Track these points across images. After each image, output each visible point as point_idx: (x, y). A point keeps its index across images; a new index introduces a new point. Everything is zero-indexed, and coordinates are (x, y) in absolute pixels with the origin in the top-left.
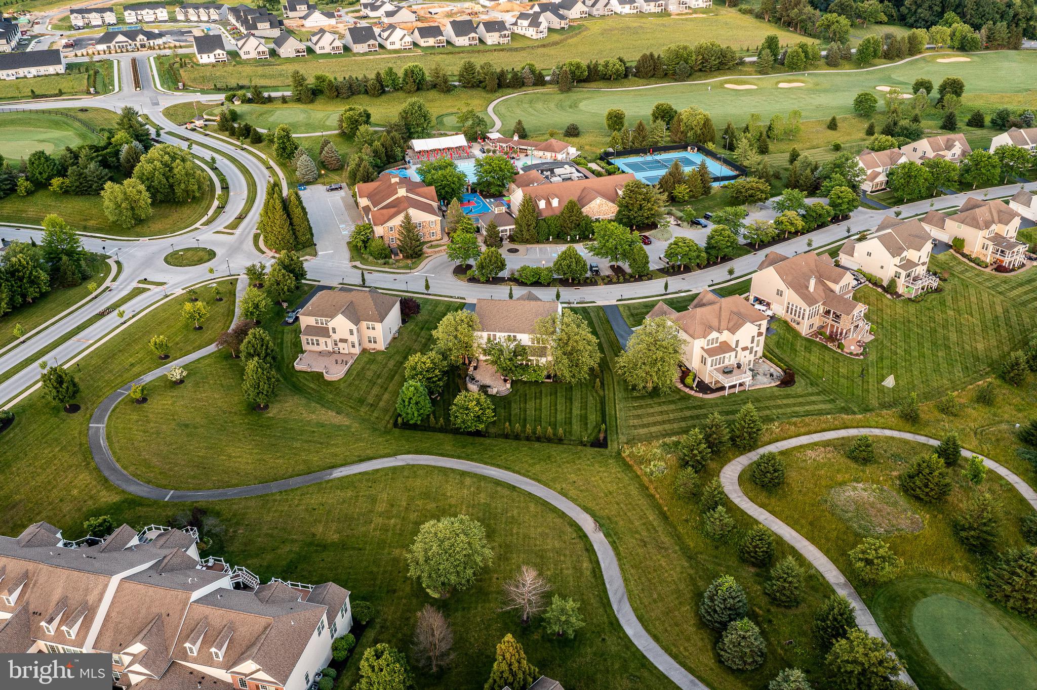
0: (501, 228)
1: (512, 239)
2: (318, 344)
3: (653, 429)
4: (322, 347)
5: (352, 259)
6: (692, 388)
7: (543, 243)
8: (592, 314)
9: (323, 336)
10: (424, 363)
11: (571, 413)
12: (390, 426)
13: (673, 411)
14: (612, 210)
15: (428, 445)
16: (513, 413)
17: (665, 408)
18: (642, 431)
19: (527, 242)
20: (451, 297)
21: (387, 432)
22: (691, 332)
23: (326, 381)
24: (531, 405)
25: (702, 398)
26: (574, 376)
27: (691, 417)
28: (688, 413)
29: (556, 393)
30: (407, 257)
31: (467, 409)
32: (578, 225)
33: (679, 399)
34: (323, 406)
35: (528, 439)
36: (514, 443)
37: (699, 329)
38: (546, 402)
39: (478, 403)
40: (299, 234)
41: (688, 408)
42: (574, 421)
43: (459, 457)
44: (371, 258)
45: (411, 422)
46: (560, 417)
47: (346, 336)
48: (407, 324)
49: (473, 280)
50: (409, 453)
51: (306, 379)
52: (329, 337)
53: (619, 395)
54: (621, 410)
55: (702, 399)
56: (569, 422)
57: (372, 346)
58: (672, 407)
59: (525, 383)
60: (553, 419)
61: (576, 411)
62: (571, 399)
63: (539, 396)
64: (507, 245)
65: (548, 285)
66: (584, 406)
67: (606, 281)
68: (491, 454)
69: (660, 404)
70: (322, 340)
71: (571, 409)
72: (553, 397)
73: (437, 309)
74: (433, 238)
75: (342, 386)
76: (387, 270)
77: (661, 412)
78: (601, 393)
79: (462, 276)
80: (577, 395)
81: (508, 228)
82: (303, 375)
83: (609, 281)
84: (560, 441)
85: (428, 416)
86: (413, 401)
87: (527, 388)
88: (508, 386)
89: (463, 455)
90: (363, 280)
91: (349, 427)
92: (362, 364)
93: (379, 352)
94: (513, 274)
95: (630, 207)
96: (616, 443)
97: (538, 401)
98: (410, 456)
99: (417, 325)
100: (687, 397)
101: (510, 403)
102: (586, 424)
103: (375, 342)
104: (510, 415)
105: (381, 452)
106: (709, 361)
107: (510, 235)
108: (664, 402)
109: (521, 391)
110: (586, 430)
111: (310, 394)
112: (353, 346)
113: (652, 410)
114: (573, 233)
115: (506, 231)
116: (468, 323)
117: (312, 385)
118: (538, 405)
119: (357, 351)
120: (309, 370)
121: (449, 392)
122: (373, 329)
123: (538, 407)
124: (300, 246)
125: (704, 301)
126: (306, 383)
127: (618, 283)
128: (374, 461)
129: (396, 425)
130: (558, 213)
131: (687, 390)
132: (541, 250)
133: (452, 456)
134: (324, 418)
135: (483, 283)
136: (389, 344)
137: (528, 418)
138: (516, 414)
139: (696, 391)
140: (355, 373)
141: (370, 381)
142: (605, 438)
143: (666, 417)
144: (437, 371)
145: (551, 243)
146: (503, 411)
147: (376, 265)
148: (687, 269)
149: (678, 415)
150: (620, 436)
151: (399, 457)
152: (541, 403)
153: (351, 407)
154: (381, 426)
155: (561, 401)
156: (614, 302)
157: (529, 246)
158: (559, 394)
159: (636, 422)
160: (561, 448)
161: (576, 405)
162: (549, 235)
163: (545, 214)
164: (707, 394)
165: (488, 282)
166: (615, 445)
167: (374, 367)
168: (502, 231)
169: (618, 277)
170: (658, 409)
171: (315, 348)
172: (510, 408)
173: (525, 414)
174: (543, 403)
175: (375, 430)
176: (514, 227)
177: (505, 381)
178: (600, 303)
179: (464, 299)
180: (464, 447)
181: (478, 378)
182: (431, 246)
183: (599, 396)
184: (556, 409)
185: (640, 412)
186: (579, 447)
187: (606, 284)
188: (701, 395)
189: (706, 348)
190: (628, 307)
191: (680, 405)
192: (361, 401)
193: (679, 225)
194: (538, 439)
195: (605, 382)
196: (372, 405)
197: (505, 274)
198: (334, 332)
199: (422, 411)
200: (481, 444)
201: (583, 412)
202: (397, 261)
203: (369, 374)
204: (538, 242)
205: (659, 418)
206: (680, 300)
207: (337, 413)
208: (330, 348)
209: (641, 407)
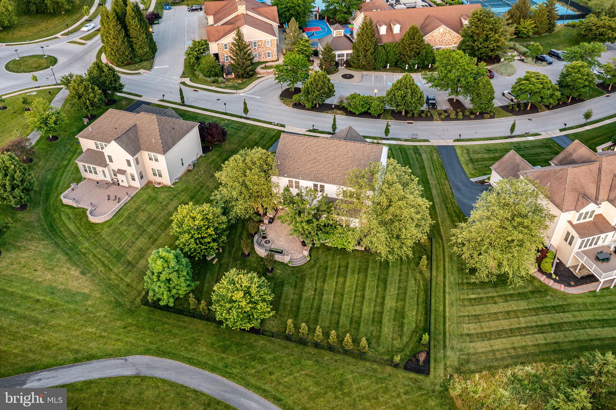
0: (337, 53)
1: (348, 64)
2: (96, 173)
3: (499, 344)
4: (100, 177)
5: (184, 75)
6: (549, 276)
7: (379, 70)
8: (424, 156)
9: (100, 165)
10: (194, 218)
11: (383, 304)
12: (138, 300)
13: (525, 312)
14: (455, 40)
15: (176, 341)
16: (305, 295)
17: (513, 305)
18: (481, 346)
19: (363, 68)
20: (270, 123)
21: (131, 312)
22: (558, 201)
23: (88, 221)
24: (330, 285)
25: (564, 294)
26: (392, 252)
27: (551, 325)
28: (546, 319)
29: (366, 270)
30: (238, 77)
31: (231, 301)
32: (418, 54)
33: (532, 292)
34: (70, 259)
35: (316, 345)
36: (297, 349)
37: (570, 198)
38: (351, 281)
39: (247, 292)
40: (136, 47)
41: (545, 309)
42: (385, 319)
43: (213, 369)
44: (201, 76)
45: (162, 303)
46: (367, 310)
47: (124, 167)
48: (210, 153)
49: (298, 105)
50: (147, 352)
51: (69, 218)
52: (106, 165)
53: (452, 278)
54: (452, 304)
55: (565, 296)
56: (377, 319)
57: (157, 179)
58: (523, 305)
59: (329, 249)
60: (356, 313)
61: (390, 303)
62: (385, 282)
63: (342, 272)
64: (343, 70)
65: (379, 117)
66: (402, 296)
67: (443, 117)
68: (259, 367)
69: (507, 298)
70: (99, 169)
71: (384, 298)
72: (362, 276)
73: (251, 136)
74: (268, 59)
75: (105, 232)
76: (214, 88)
77: (508, 312)
78: (427, 275)
79: (288, 100)
80: (394, 275)
81: (345, 52)
82: (67, 210)
83: (446, 117)
84: (361, 356)
85: (187, 295)
86: (163, 277)
87: (330, 257)
88: (306, 253)
89: (220, 365)
90: (182, 98)
91: (86, 297)
92: (139, 202)
93: (165, 188)
94: (342, 102)
95: (476, 38)
96: (442, 366)
97: (341, 280)
98: (146, 359)
99: (220, 155)
100: (543, 291)
101: (303, 279)
102: (402, 326)
103: (160, 176)
104: (300, 298)
105: (109, 348)
106: (578, 241)
107: (347, 60)
108: (511, 295)
109: (321, 261)
110: (401, 336)
111: (63, 238)
112: (133, 179)
113: (494, 308)
114: (411, 62)
115: (343, 55)
116: (261, 166)
117: (71, 227)
118: (339, 286)
119: (137, 184)
120: (75, 205)
121: (230, 253)
122: (156, 160)
123: (339, 290)
124: (137, 60)
125: (575, 156)
126: (67, 222)
127: (457, 119)
128: (95, 364)
129: (145, 302)
130: (398, 40)
131: (543, 278)
132: (376, 77)
133: (203, 365)
134: (61, 278)
135: (308, 109)
136: (180, 178)
137: (323, 307)
138: (307, 299)
139: (555, 280)
140: (126, 214)
141: (139, 227)
142: (427, 361)
143: (513, 323)
144: (211, 231)
145: (388, 71)
146: (291, 291)
147: (205, 83)
148: (534, 109)
149: (532, 320)
150: (449, 353)
151: (130, 358)
152: (344, 283)
153: (104, 265)
154: (126, 301)
155: (371, 282)
156: (450, 143)
157: (365, 73)
158: (370, 272)
159: (472, 328)
160: (362, 366)
161: (392, 291)
162: (387, 62)
163: (385, 41)
164: (569, 285)
165: (314, 108)
166: (441, 372)
167: (150, 208)
168: (339, 56)
169: (457, 113)
170: (502, 306)
171: (93, 176)
172: (302, 287)
173: (320, 300)
174: (348, 284)
175: (118, 304)
176: (351, 51)
177: (304, 244)
178: (435, 142)
179: (283, 126)
180: (225, 349)
181: (271, 236)
182: (266, 68)
183: (424, 279)
184: (363, 297)
185: (478, 309)
186: (389, 369)
187: (443, 120)
188: (562, 288)
189: (575, 222)
190: (467, 150)
191: (534, 303)
192: (119, 256)
193: (522, 60)
194: (331, 349)
195: (434, 257)
196: (129, 263)
197: (333, 101)
198: (111, 161)
199: (174, 291)
200: (251, 346)
201: (400, 303)
202: (228, 80)
203: (142, 217)
204: (375, 69)
205: (505, 324)
206: (528, 145)
207: (83, 273)
208: (109, 179)
209: (479, 301)
